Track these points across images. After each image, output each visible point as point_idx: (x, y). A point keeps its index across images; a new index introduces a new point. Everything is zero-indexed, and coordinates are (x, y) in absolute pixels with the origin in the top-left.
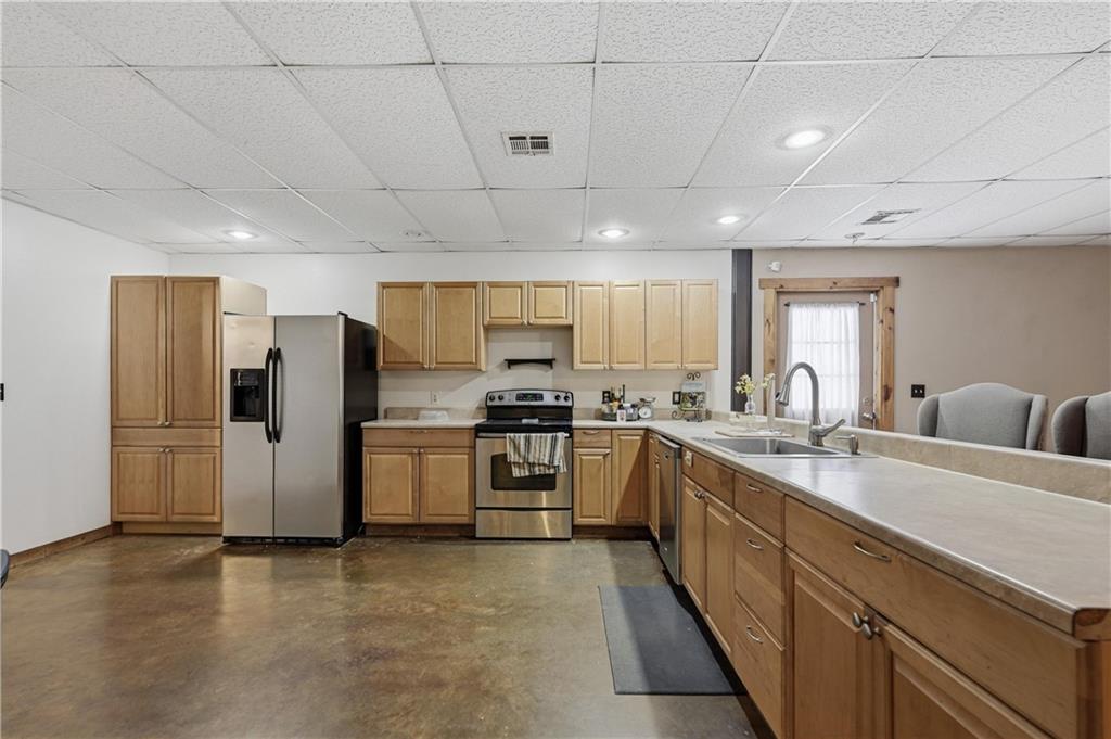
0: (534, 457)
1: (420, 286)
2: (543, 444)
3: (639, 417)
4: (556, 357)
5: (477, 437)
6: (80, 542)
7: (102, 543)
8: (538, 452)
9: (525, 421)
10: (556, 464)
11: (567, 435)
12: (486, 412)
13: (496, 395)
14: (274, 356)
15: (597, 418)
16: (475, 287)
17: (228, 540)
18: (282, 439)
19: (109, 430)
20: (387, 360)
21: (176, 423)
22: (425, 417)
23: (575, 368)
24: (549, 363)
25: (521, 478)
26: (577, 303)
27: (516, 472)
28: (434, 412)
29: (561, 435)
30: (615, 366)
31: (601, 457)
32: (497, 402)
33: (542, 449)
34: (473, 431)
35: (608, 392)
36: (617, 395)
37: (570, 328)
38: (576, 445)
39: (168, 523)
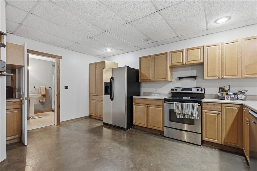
0: (185, 112)
1: (150, 56)
2: (188, 107)
3: (238, 99)
4: (197, 75)
5: (165, 103)
6: (83, 119)
7: (87, 119)
8: (186, 110)
9: (184, 98)
10: (194, 115)
11: (199, 104)
12: (171, 94)
13: (175, 89)
14: (112, 78)
15: (215, 98)
16: (166, 54)
17: (104, 123)
18: (114, 100)
19: (89, 96)
20: (141, 79)
21: (98, 95)
22: (152, 95)
23: (205, 78)
24: (195, 77)
25: (180, 119)
26: (206, 54)
27: (178, 116)
28: (155, 94)
29: (196, 105)
30: (224, 77)
31: (216, 115)
32: (175, 91)
33: (188, 109)
34: (164, 101)
35: (222, 88)
36: (226, 89)
37: (202, 64)
38: (203, 109)
39: (97, 117)
